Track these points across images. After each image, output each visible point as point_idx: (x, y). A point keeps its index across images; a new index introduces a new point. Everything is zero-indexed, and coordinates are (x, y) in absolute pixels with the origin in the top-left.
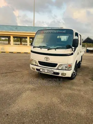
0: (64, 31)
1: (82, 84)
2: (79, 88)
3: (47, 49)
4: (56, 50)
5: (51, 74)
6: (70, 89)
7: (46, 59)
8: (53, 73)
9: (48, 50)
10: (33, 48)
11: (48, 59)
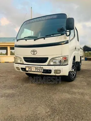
0: (55, 17)
1: (85, 86)
2: (81, 91)
3: (33, 40)
4: (44, 39)
5: (40, 73)
6: (68, 92)
7: (32, 53)
8: (42, 71)
9: (35, 40)
10: (17, 41)
11: (36, 53)
